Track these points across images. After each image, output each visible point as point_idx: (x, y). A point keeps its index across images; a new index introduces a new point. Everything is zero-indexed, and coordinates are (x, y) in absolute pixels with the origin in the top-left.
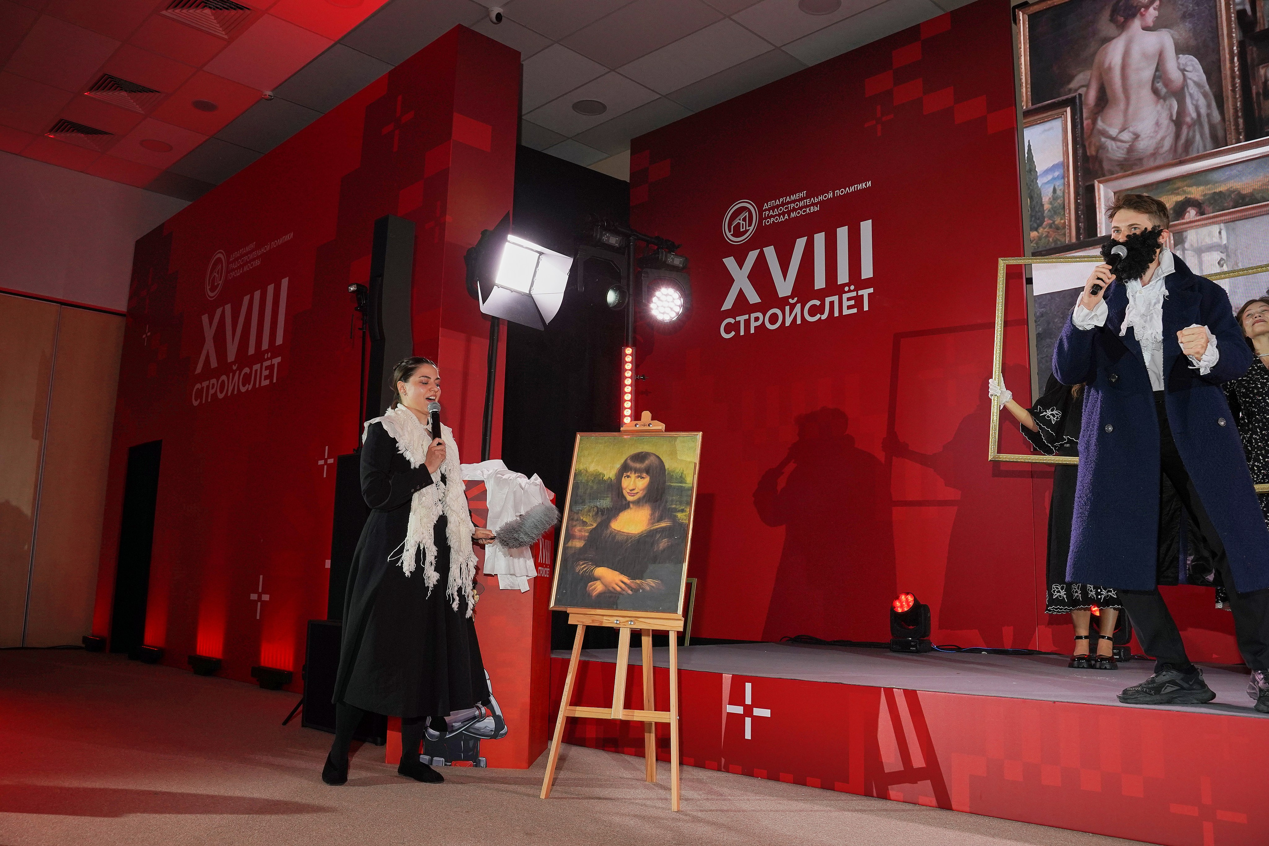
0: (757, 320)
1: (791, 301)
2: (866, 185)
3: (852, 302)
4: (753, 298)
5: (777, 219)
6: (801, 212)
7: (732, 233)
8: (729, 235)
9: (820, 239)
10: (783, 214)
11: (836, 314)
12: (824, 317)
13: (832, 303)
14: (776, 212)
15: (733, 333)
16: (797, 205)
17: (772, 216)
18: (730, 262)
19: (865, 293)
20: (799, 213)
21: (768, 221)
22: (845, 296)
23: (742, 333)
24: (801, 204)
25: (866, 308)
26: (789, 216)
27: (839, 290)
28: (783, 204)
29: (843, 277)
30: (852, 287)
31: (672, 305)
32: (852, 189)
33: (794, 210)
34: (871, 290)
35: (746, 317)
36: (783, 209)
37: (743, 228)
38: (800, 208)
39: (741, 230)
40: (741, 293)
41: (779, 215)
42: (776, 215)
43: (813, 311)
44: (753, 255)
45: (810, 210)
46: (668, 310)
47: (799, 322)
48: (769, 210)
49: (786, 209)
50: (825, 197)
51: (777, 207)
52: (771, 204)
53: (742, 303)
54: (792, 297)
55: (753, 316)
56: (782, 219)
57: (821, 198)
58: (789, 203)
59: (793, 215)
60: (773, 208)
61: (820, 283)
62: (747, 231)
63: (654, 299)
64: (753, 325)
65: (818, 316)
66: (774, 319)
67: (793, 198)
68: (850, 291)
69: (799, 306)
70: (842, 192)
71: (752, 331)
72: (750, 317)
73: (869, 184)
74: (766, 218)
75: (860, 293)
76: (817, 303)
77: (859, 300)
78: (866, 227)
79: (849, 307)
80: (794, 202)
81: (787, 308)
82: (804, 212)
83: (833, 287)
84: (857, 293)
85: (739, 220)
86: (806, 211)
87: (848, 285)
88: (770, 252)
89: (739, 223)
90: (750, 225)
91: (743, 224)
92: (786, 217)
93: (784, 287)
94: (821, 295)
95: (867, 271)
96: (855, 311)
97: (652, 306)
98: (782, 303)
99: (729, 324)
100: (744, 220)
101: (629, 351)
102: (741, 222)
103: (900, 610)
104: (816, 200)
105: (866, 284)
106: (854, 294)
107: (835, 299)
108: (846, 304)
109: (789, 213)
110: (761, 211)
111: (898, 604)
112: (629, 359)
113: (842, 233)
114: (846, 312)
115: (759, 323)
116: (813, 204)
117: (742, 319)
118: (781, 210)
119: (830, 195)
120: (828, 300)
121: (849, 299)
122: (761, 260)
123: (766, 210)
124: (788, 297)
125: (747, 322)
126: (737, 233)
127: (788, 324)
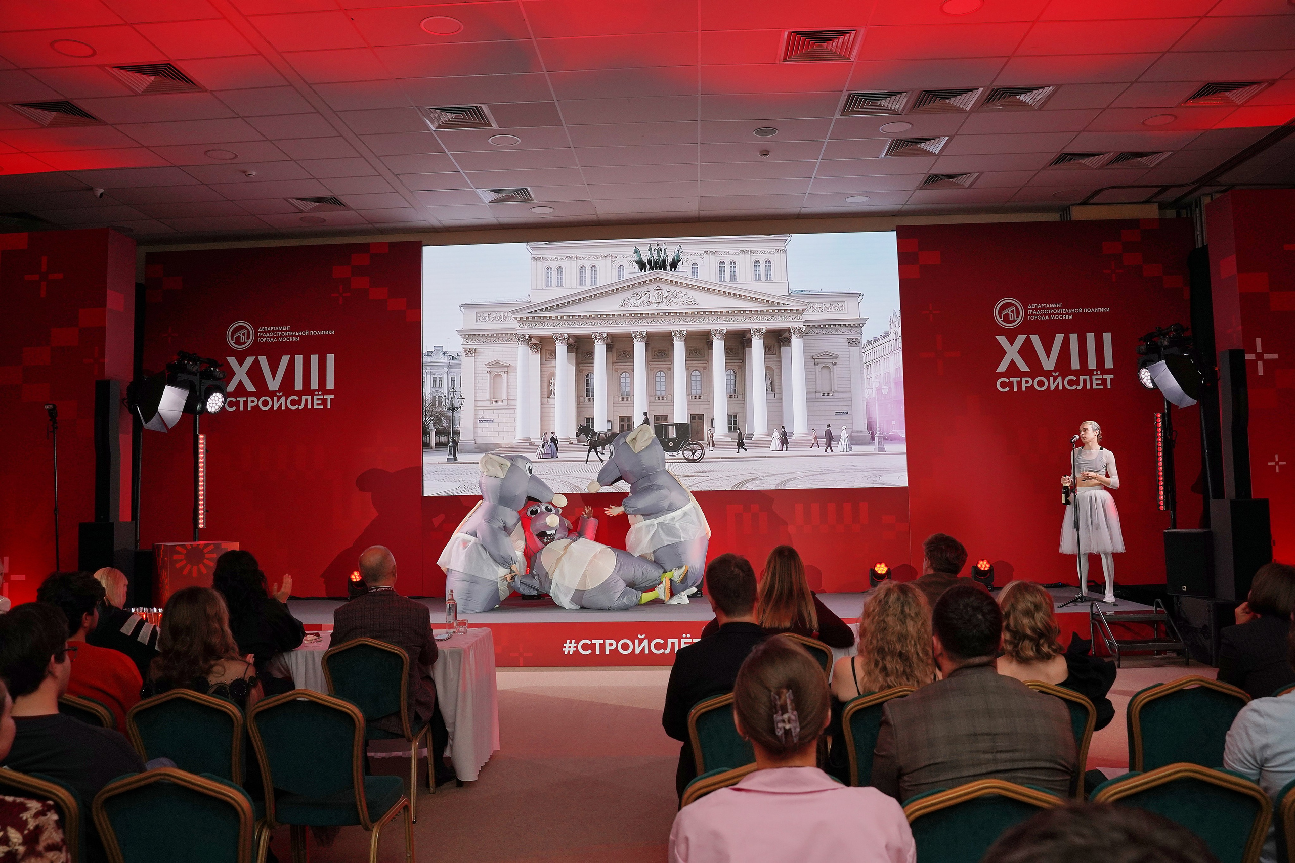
0: (253, 402)
1: (277, 394)
2: (331, 332)
3: (320, 402)
4: (250, 387)
5: (268, 340)
6: (286, 339)
7: (234, 341)
8: (232, 343)
9: (299, 359)
10: (273, 337)
11: (309, 407)
12: (301, 408)
13: (306, 400)
14: (268, 335)
15: (234, 408)
16: (283, 334)
17: (264, 337)
18: (232, 361)
19: (329, 398)
20: (284, 339)
21: (262, 340)
22: (315, 397)
23: (241, 409)
24: (286, 334)
25: (329, 407)
26: (278, 339)
27: (312, 393)
28: (273, 331)
29: (314, 385)
30: (320, 393)
31: (217, 402)
32: (322, 333)
33: (281, 336)
34: (333, 397)
35: (245, 399)
36: (273, 334)
37: (242, 340)
38: (286, 337)
39: (241, 341)
40: (241, 383)
41: (270, 337)
42: (268, 337)
43: (293, 403)
44: (250, 360)
45: (292, 339)
46: (215, 405)
47: (283, 408)
48: (263, 332)
49: (275, 334)
50: (304, 333)
51: (269, 332)
52: (263, 329)
53: (241, 390)
54: (279, 391)
55: (250, 399)
56: (272, 340)
57: (300, 333)
58: (277, 331)
59: (280, 339)
60: (266, 332)
61: (298, 386)
62: (245, 343)
63: (209, 400)
64: (250, 405)
65: (297, 407)
66: (265, 403)
67: (281, 328)
68: (318, 395)
69: (283, 398)
70: (315, 333)
71: (249, 409)
72: (247, 399)
73: (333, 332)
74: (260, 337)
75: (326, 397)
76: (297, 398)
77: (324, 402)
78: (330, 358)
79: (318, 404)
80: (281, 331)
81: (275, 398)
82: (288, 339)
83: (307, 390)
84: (323, 397)
85: (239, 334)
86: (290, 339)
87: (318, 391)
88: (263, 360)
89: (239, 336)
90: (248, 339)
91: (243, 337)
92: (275, 340)
93: (274, 384)
94: (300, 394)
95: (330, 385)
96: (322, 407)
97: (208, 404)
98: (272, 394)
99: (230, 402)
100: (244, 334)
101: (201, 437)
102: (242, 336)
103: (354, 580)
104: (297, 334)
105: (329, 392)
106: (321, 397)
107: (309, 398)
108: (315, 402)
109: (277, 337)
110: (256, 332)
111: (353, 577)
112: (201, 441)
113: (314, 359)
114: (315, 407)
115: (254, 405)
116: (294, 336)
117: (242, 400)
118: (271, 334)
119: (307, 333)
120: (304, 398)
121: (318, 399)
122: (256, 362)
123: (260, 332)
124: (276, 392)
125: (245, 403)
126: (238, 342)
127: (276, 408)
